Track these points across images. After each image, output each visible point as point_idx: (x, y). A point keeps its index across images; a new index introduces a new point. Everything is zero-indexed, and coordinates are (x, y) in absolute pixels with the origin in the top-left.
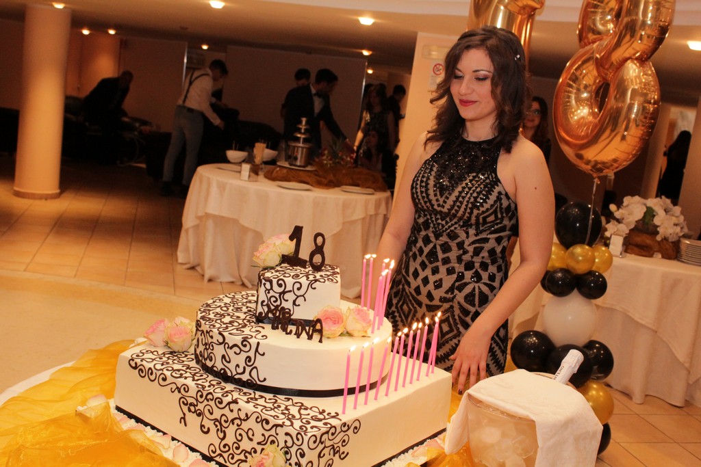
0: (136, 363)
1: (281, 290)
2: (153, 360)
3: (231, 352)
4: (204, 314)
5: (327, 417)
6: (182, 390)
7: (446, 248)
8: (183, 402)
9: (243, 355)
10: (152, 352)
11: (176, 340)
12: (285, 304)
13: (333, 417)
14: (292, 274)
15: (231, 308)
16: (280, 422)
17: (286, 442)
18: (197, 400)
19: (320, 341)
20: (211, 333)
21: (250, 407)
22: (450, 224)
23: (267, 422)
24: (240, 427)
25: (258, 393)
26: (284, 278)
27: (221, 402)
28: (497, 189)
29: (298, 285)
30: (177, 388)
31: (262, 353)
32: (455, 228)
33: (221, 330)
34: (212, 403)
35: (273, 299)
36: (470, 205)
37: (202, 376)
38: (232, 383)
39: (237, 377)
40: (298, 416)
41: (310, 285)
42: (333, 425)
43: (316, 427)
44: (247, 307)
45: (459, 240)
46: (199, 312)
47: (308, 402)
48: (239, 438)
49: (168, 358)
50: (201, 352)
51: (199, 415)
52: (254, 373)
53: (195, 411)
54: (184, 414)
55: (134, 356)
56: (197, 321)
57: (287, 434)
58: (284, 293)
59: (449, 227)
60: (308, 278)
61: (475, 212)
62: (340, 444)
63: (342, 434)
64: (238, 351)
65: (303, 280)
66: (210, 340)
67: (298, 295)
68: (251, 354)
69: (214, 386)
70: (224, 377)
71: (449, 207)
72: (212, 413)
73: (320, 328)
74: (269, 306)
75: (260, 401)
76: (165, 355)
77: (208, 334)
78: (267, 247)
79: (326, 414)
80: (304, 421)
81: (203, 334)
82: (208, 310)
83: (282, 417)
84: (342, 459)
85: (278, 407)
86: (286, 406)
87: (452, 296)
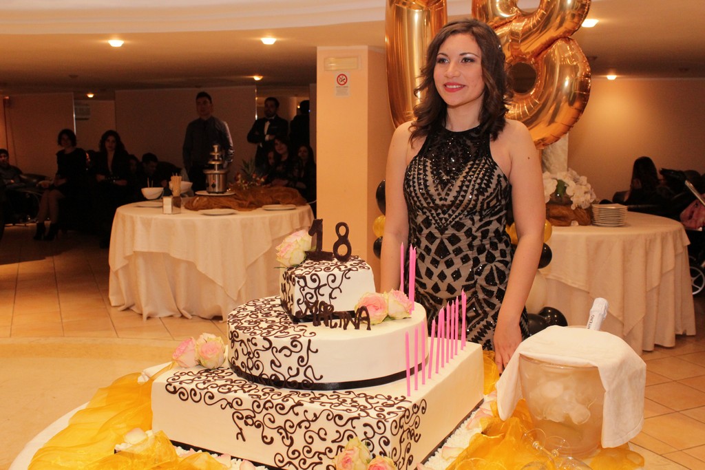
0: (175, 387)
1: (316, 285)
2: (193, 380)
3: (280, 356)
4: (236, 324)
5: (396, 402)
6: (234, 405)
7: (454, 240)
8: (238, 417)
9: (295, 357)
10: (187, 374)
11: (209, 356)
12: (321, 299)
13: (402, 401)
14: (323, 268)
15: (260, 315)
16: (356, 415)
17: (365, 433)
18: (254, 411)
19: (369, 328)
20: (254, 341)
21: (316, 407)
22: (454, 216)
23: (341, 417)
24: (309, 429)
25: (317, 393)
26: (317, 273)
27: (283, 408)
29: (331, 278)
30: (228, 403)
31: (315, 350)
32: (460, 219)
33: (264, 335)
34: (273, 411)
35: (309, 296)
36: (475, 192)
37: (251, 386)
38: (286, 387)
39: (290, 380)
40: (369, 406)
41: (344, 275)
42: (407, 407)
43: (393, 412)
44: (275, 311)
45: (465, 229)
46: (230, 324)
47: (370, 391)
48: (310, 441)
49: (206, 376)
50: (243, 363)
51: (258, 426)
52: (309, 373)
53: (254, 423)
54: (241, 429)
55: (170, 380)
56: (232, 333)
57: (365, 425)
58: (319, 287)
59: (453, 219)
60: (340, 269)
61: (481, 198)
62: (414, 427)
63: (415, 416)
64: (288, 353)
65: (336, 271)
66: (254, 348)
67: (334, 287)
68: (304, 353)
69: (268, 393)
70: (276, 383)
71: (453, 199)
72: (273, 422)
73: (366, 315)
74: (307, 303)
75: (324, 399)
76: (201, 374)
77: (250, 343)
78: (289, 245)
79: (393, 399)
80: (377, 409)
81: (243, 344)
82: (238, 320)
83: (354, 409)
84: (416, 441)
85: (344, 401)
86: (352, 399)
87: (473, 282)
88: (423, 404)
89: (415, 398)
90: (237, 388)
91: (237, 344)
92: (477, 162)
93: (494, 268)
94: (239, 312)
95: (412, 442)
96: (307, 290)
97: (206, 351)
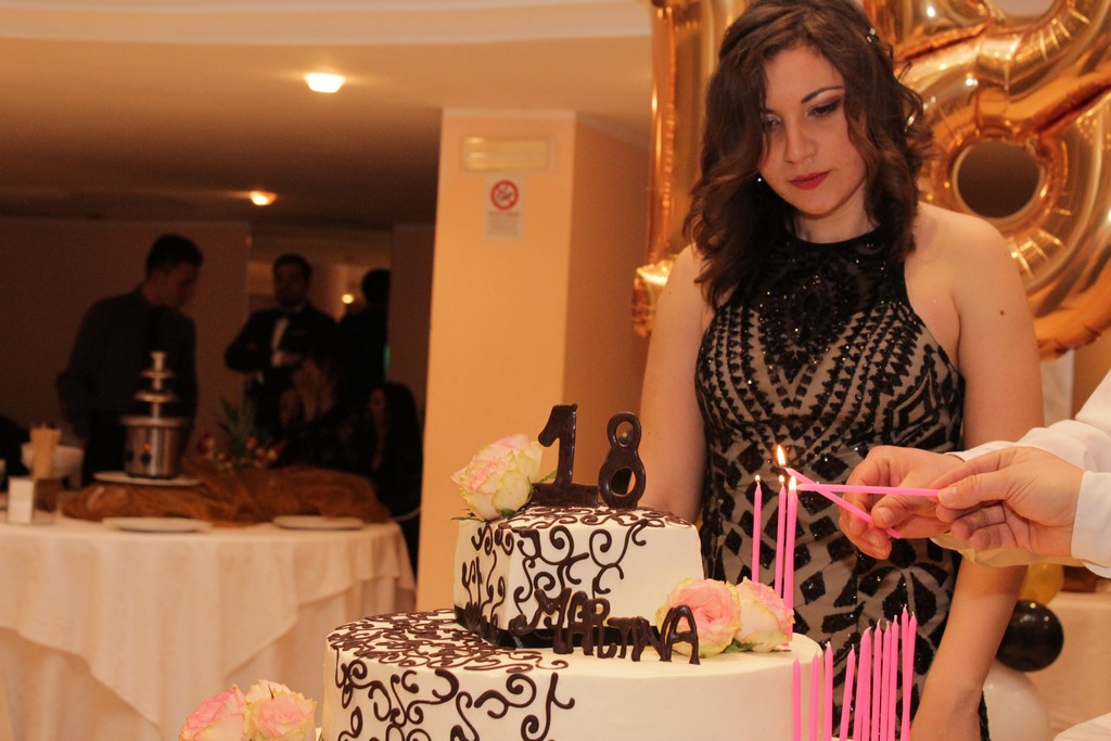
1: (561, 555)
3: (477, 716)
4: (355, 650)
9: (516, 717)
12: (575, 589)
14: (579, 517)
15: (410, 635)
19: (695, 660)
20: (409, 681)
22: (818, 443)
26: (566, 526)
28: (921, 341)
29: (600, 540)
31: (566, 702)
32: (835, 448)
33: (436, 666)
35: (543, 582)
41: (631, 535)
44: (447, 631)
56: (346, 668)
58: (569, 561)
59: (818, 449)
61: (884, 399)
64: (497, 707)
65: (610, 526)
66: (407, 698)
67: (605, 564)
68: (537, 708)
71: (815, 402)
73: (688, 629)
74: (540, 597)
77: (399, 687)
78: (492, 465)
81: (377, 692)
87: (853, 608)
91: (360, 698)
92: (874, 314)
93: (907, 576)
96: (540, 566)
97: (273, 717)
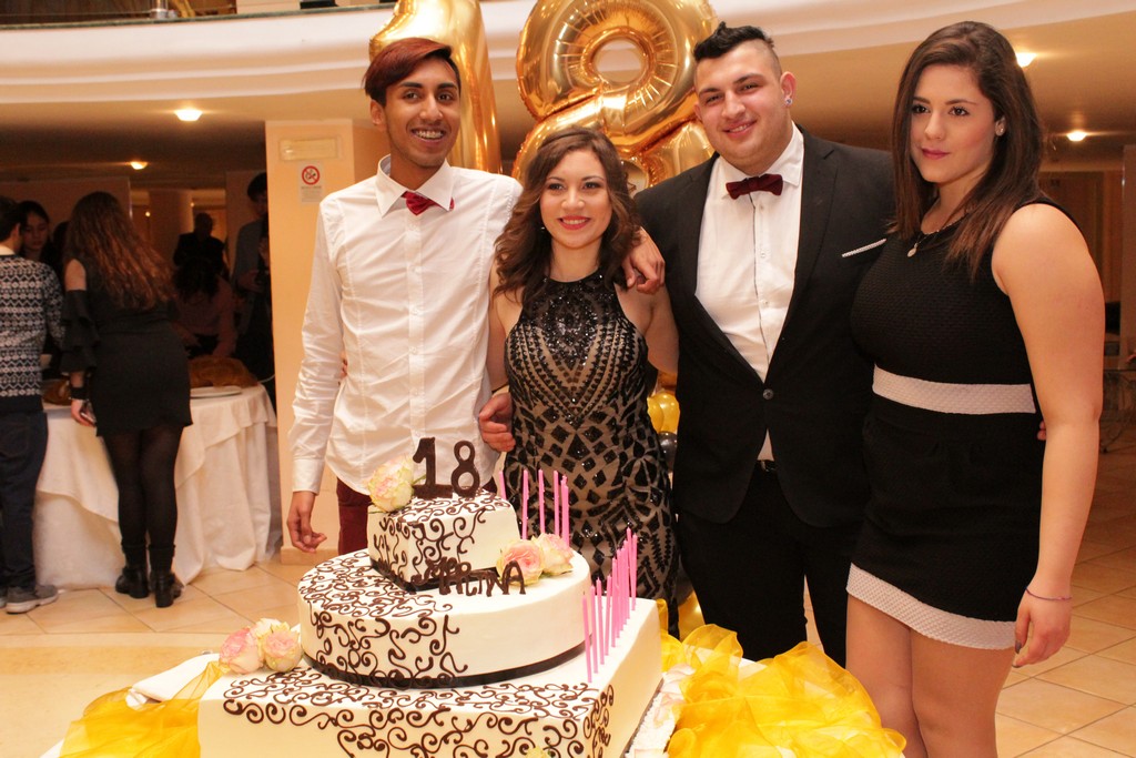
0: (239, 705)
1: (437, 535)
3: (403, 643)
5: (578, 692)
6: (341, 720)
8: (347, 738)
9: (426, 641)
10: (252, 682)
11: (282, 653)
12: (448, 555)
13: (585, 690)
14: (444, 509)
15: (350, 585)
16: (531, 715)
17: (547, 740)
18: (372, 727)
19: (523, 592)
20: (360, 625)
21: (468, 711)
23: (508, 721)
24: (461, 743)
25: (462, 691)
26: (438, 517)
27: (419, 717)
29: (460, 523)
30: (331, 719)
31: (454, 630)
33: (375, 614)
34: (403, 724)
35: (429, 552)
37: (358, 691)
38: (414, 687)
39: (419, 676)
40: (545, 703)
41: (477, 518)
42: (594, 698)
43: (579, 707)
44: (370, 577)
47: (536, 680)
49: (283, 682)
50: (339, 658)
51: (380, 748)
52: (448, 663)
53: (373, 745)
54: (352, 756)
55: (229, 695)
56: (318, 617)
57: (546, 728)
58: (443, 538)
60: (469, 510)
62: (604, 725)
63: (603, 709)
64: (414, 636)
65: (464, 513)
66: (359, 635)
67: (463, 536)
68: (438, 636)
69: (390, 699)
70: (397, 682)
72: (404, 739)
73: (517, 574)
74: (428, 562)
75: (474, 698)
76: (273, 680)
77: (353, 628)
78: (388, 479)
79: (571, 688)
80: (557, 704)
81: (340, 631)
82: (321, 595)
83: (525, 708)
84: (607, 745)
85: (505, 698)
86: (515, 695)
88: (610, 693)
89: (600, 684)
90: (340, 696)
91: (329, 633)
94: (313, 583)
95: (603, 745)
96: (426, 543)
97: (274, 645)
